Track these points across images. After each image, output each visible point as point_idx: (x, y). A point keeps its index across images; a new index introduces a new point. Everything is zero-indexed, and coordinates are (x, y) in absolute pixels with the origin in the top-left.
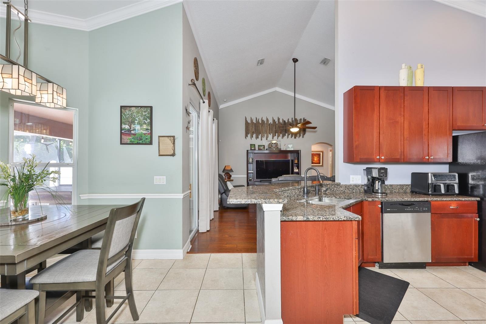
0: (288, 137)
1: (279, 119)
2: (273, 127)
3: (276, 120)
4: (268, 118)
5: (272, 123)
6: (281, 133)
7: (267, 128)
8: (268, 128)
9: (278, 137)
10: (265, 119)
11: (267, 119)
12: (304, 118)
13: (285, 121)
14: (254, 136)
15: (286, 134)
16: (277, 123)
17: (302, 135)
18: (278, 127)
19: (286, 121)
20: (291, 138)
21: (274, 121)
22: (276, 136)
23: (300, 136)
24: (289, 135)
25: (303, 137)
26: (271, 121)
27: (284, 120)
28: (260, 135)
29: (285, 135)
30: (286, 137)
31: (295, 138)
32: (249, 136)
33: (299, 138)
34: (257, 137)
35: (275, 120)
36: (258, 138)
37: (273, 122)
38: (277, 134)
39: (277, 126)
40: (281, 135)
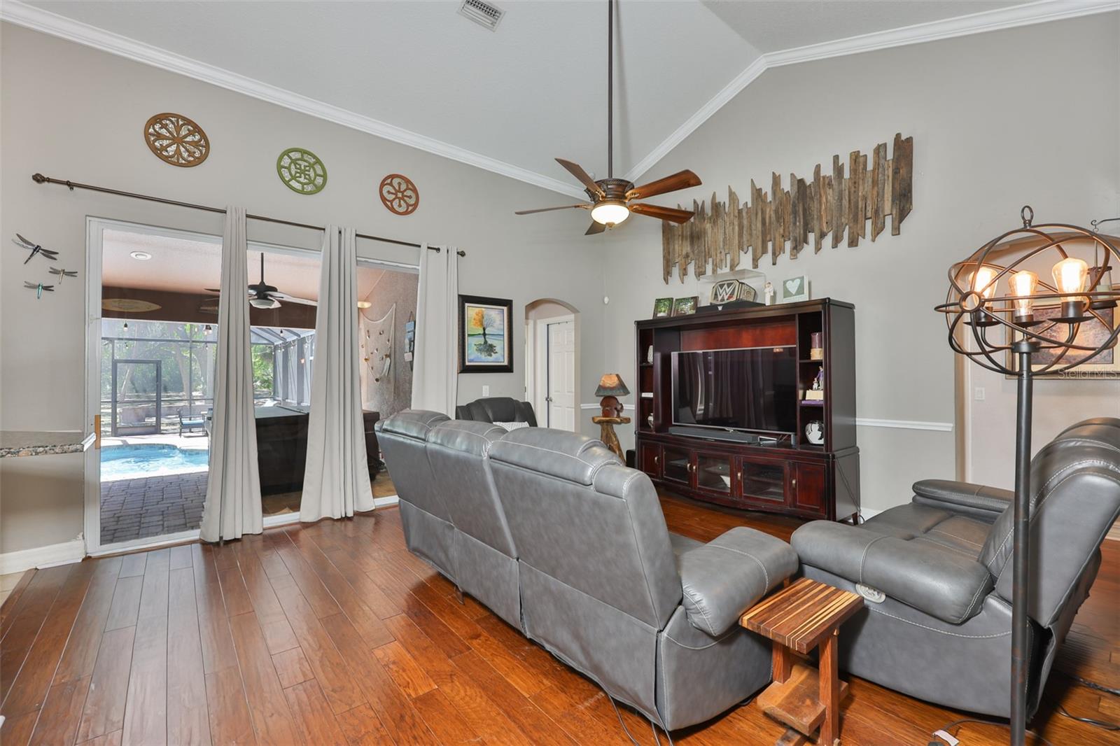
0: (818, 248)
1: (776, 180)
2: (753, 218)
3: (767, 188)
4: (733, 190)
5: (750, 205)
6: (784, 237)
7: (733, 229)
8: (737, 228)
9: (775, 255)
10: (723, 198)
11: (732, 196)
12: (898, 136)
13: (801, 182)
14: (691, 269)
15: (812, 237)
16: (770, 198)
17: (889, 221)
18: (773, 216)
19: (809, 180)
20: (835, 246)
21: (758, 194)
22: (764, 251)
23: (878, 231)
24: (823, 235)
25: (896, 231)
26: (745, 198)
27: (799, 178)
28: (710, 260)
29: (807, 243)
30: (809, 248)
31: (853, 243)
32: (676, 271)
33: (873, 240)
34: (700, 273)
35: (760, 189)
36: (704, 273)
37: (753, 204)
38: (770, 245)
39: (768, 210)
40: (788, 245)
